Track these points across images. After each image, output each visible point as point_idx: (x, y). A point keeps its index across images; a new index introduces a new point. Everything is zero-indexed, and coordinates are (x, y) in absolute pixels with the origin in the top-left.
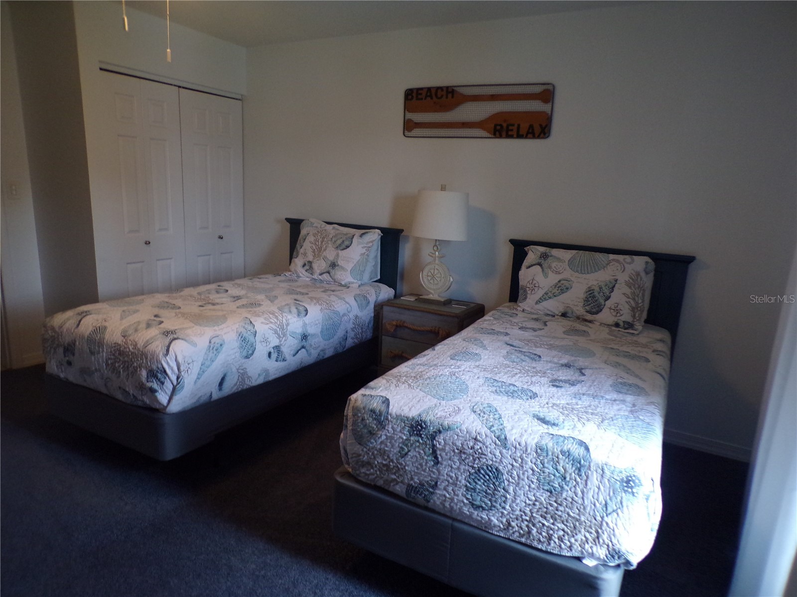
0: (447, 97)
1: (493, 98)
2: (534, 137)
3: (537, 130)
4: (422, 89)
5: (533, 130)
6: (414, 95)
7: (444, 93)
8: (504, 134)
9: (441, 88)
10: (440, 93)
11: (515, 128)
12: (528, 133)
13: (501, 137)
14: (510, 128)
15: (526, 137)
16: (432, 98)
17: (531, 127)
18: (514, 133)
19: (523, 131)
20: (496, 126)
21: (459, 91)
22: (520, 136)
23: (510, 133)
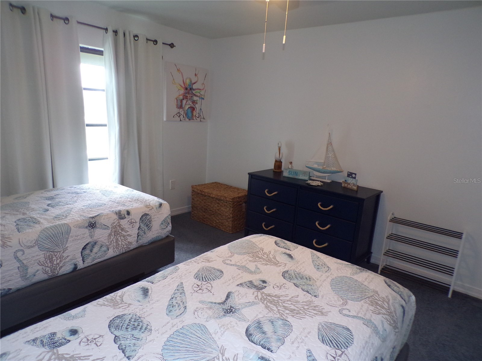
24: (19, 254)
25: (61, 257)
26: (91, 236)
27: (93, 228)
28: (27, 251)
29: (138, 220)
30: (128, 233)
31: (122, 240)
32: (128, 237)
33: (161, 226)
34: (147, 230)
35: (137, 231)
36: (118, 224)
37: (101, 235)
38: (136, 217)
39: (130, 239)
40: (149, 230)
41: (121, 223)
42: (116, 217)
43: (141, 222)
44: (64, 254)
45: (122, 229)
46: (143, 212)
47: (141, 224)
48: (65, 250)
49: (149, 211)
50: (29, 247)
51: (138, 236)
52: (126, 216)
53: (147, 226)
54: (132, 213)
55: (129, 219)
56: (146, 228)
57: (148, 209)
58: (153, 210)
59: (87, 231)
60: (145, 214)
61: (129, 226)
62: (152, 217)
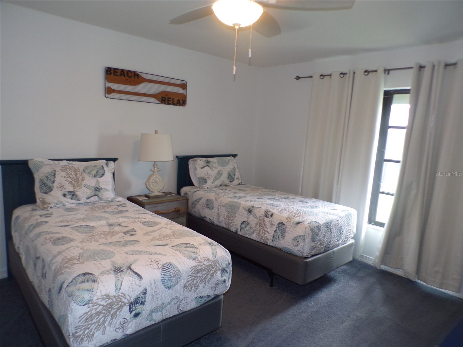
0: (135, 78)
1: (160, 82)
2: (180, 105)
3: (181, 102)
4: (117, 69)
5: (179, 101)
6: (112, 71)
7: (133, 75)
8: (166, 103)
9: (131, 72)
10: (130, 74)
11: (171, 100)
12: (178, 103)
13: (165, 104)
14: (169, 99)
15: (177, 105)
16: (125, 76)
17: (179, 100)
18: (171, 102)
19: (175, 102)
20: (162, 97)
21: (141, 75)
22: (174, 104)
23: (169, 102)
24: (219, 207)
25: (232, 221)
26: (248, 218)
27: (249, 213)
28: (222, 208)
29: (276, 224)
30: (267, 230)
31: (263, 232)
32: (267, 233)
33: (293, 241)
34: (281, 237)
35: (273, 233)
36: (263, 219)
37: (252, 220)
38: (276, 220)
39: (268, 236)
40: (282, 237)
41: (265, 220)
42: (263, 213)
43: (278, 227)
44: (234, 220)
45: (265, 224)
46: (281, 220)
47: (277, 228)
48: (235, 217)
49: (286, 222)
50: (223, 206)
51: (274, 237)
52: (270, 216)
53: (281, 233)
54: (274, 216)
55: (271, 220)
56: (280, 235)
57: (286, 220)
58: (289, 223)
59: (246, 213)
60: (282, 222)
61: (269, 225)
62: (287, 229)
